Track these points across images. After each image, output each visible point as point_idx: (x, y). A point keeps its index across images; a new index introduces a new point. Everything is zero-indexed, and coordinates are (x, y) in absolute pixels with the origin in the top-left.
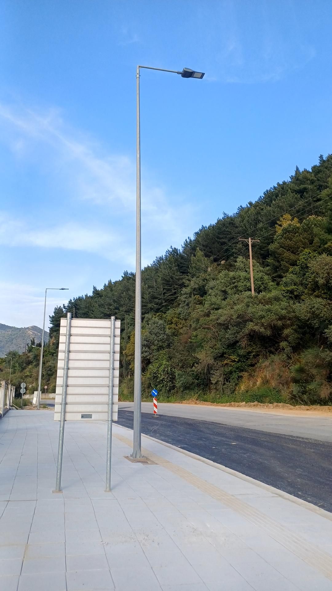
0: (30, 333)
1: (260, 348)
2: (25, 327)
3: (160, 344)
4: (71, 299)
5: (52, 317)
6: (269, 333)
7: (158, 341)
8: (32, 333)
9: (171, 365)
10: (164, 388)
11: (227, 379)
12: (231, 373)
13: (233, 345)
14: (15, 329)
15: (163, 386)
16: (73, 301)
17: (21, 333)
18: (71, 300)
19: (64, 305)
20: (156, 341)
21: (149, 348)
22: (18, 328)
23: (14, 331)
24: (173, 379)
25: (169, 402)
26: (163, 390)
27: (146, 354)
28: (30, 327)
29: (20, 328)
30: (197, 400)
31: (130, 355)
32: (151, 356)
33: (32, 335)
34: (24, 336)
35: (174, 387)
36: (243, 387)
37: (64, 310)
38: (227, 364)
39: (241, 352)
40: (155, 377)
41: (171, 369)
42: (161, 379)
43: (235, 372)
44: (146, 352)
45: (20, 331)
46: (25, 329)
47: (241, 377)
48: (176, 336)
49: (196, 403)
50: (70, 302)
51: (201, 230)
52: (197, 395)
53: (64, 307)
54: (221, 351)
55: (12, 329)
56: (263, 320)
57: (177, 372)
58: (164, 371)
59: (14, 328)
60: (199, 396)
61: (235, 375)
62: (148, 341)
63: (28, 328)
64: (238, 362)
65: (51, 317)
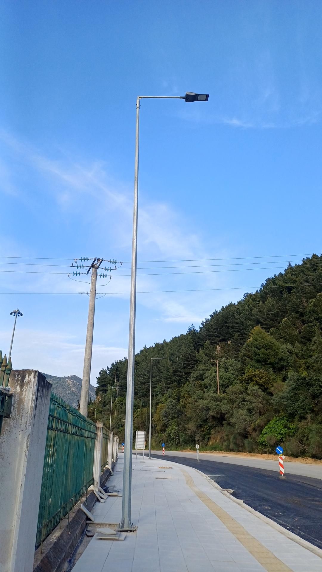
0: (70, 382)
1: (217, 423)
2: (65, 377)
3: (174, 415)
6: (218, 416)
7: (172, 413)
8: (71, 383)
9: (178, 429)
10: (174, 443)
11: (203, 438)
12: (205, 435)
13: (205, 421)
14: (56, 378)
15: (174, 441)
16: (115, 364)
17: (61, 383)
18: (113, 363)
20: (171, 414)
21: (167, 417)
22: (58, 377)
23: (55, 381)
24: (178, 438)
25: (176, 451)
26: (174, 444)
27: (165, 421)
28: (69, 377)
29: (61, 377)
30: (190, 449)
31: (156, 421)
32: (168, 423)
33: (71, 384)
34: (64, 385)
35: (179, 443)
36: (211, 443)
38: (203, 430)
39: (209, 424)
40: (170, 436)
41: (178, 431)
42: (172, 437)
43: (207, 435)
44: (165, 420)
45: (60, 380)
46: (65, 378)
47: (210, 438)
48: (185, 408)
49: (189, 451)
50: (113, 365)
51: (214, 313)
52: (190, 448)
54: (200, 423)
55: (53, 379)
56: (215, 410)
57: (181, 433)
58: (174, 432)
59: (54, 377)
60: (192, 447)
61: (206, 437)
62: (166, 414)
63: (68, 377)
64: (208, 430)
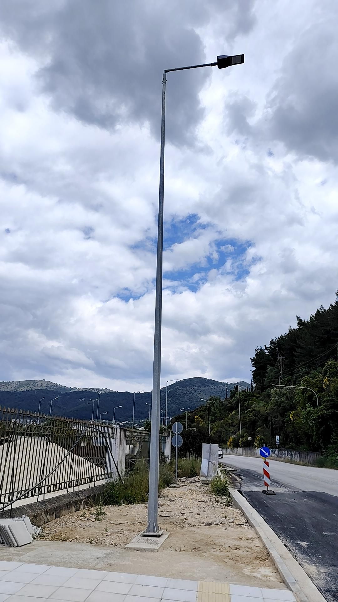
4: (272, 339)
5: (254, 359)
19: (265, 346)
37: (265, 351)
53: (266, 348)
65: (252, 359)
